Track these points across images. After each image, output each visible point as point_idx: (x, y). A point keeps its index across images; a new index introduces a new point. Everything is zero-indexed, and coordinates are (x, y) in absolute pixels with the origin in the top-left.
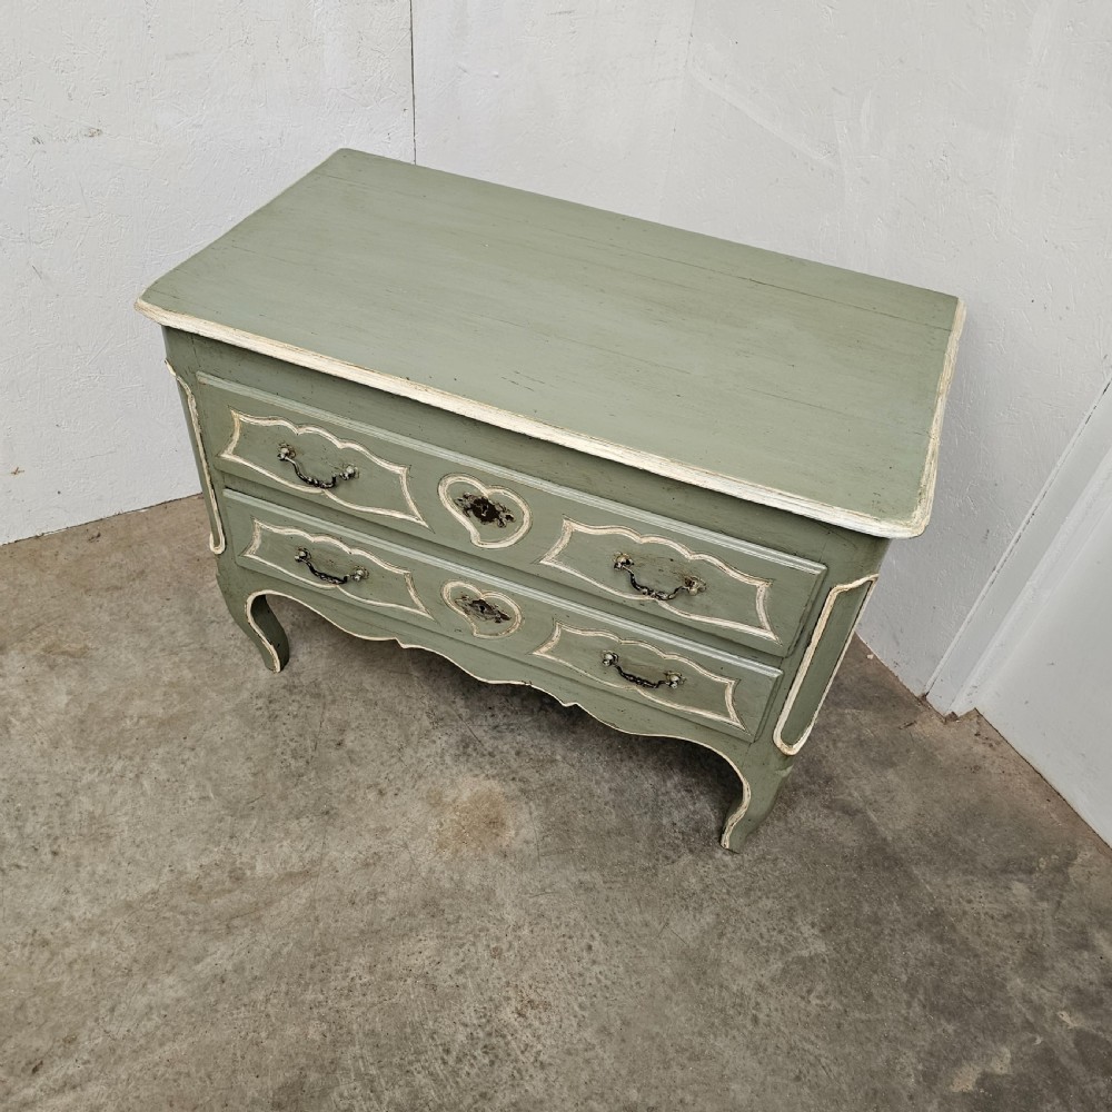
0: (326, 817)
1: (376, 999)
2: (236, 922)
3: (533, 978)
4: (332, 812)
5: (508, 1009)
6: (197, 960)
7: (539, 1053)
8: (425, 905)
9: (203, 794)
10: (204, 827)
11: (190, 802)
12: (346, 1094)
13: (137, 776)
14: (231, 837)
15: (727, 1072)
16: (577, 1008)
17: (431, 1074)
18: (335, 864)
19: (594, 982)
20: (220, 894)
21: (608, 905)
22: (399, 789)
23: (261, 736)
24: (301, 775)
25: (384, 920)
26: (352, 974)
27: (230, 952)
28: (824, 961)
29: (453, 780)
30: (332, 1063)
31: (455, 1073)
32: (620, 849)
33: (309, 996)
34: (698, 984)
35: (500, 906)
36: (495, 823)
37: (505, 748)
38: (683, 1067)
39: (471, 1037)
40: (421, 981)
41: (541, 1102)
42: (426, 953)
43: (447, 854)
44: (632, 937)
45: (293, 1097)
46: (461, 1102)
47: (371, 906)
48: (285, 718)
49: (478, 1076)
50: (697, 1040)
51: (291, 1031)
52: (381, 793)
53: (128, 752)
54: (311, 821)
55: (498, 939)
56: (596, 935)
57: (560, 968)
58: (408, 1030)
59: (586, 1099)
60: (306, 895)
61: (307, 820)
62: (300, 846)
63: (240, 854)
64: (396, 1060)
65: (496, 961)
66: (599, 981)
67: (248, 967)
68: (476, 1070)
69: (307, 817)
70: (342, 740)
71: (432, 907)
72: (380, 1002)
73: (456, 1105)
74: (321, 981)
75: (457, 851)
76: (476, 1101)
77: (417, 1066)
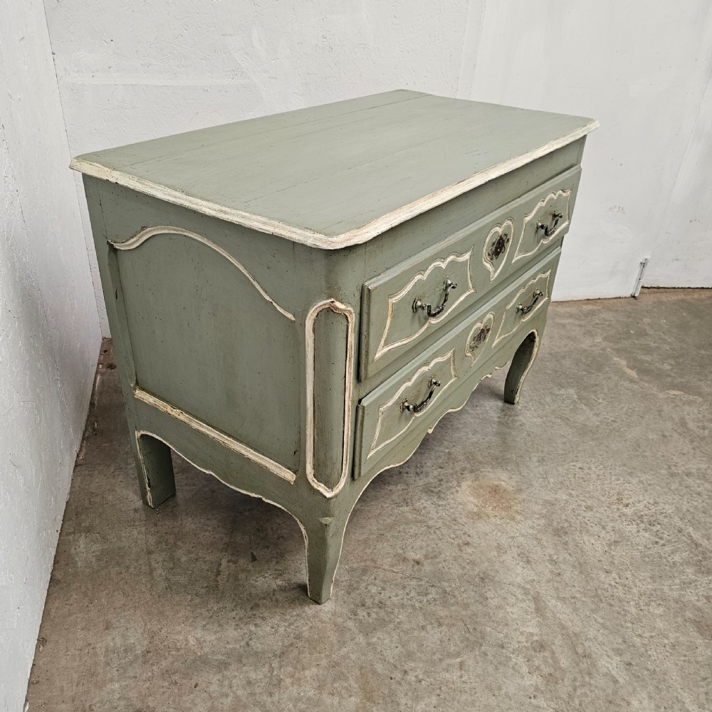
0: (487, 580)
1: (629, 573)
2: (580, 650)
3: (603, 496)
4: (482, 575)
5: (625, 510)
6: (616, 681)
7: (649, 503)
9: (458, 666)
10: (491, 669)
11: (464, 678)
12: (696, 598)
14: (503, 647)
16: (619, 482)
17: (672, 553)
18: (527, 580)
19: (602, 472)
20: (556, 661)
21: (552, 455)
22: (465, 534)
23: (400, 617)
24: (445, 592)
25: (571, 559)
26: (613, 583)
27: (605, 657)
28: (579, 392)
29: (460, 504)
30: (677, 603)
31: (669, 541)
33: (633, 610)
34: (597, 434)
35: (556, 499)
36: (496, 490)
37: (436, 473)
38: (644, 451)
39: (645, 530)
40: (613, 547)
41: (677, 508)
42: (593, 542)
43: (519, 518)
44: (573, 450)
45: (705, 628)
46: (686, 542)
47: (561, 565)
48: (384, 596)
49: (668, 532)
50: (629, 443)
51: (660, 624)
52: (467, 544)
54: (489, 590)
55: (579, 505)
56: (572, 464)
57: (595, 483)
58: (647, 559)
59: (671, 490)
60: (553, 601)
61: (489, 593)
62: (512, 600)
63: (519, 642)
64: (668, 568)
65: (595, 510)
66: (601, 469)
67: (616, 646)
68: (665, 532)
69: (486, 592)
70: (414, 560)
71: (558, 532)
72: (631, 571)
73: (688, 544)
74: (620, 601)
75: (517, 512)
76: (684, 535)
77: (669, 559)
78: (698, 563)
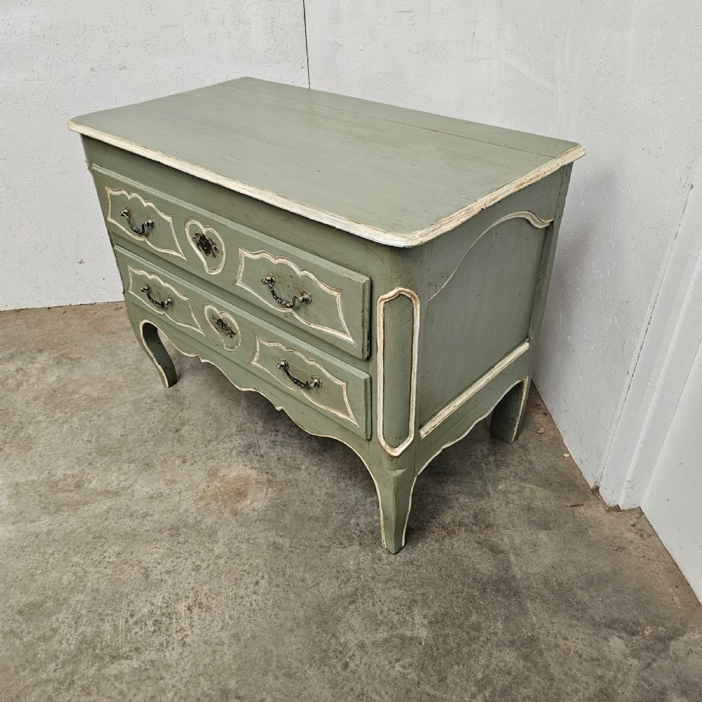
0: (146, 466)
1: (111, 573)
2: (63, 508)
3: (210, 590)
4: (151, 465)
5: (183, 603)
6: (32, 522)
7: (186, 636)
8: (170, 529)
9: (90, 439)
10: (79, 455)
11: (80, 442)
12: (60, 620)
13: (64, 422)
14: (89, 464)
15: (305, 693)
16: (227, 617)
17: (115, 625)
18: (135, 492)
19: (248, 604)
20: (64, 491)
21: (284, 561)
22: (195, 462)
23: (138, 417)
24: (146, 442)
25: (143, 530)
26: (106, 554)
27: (51, 522)
28: (420, 643)
29: (230, 465)
30: (64, 599)
31: (129, 630)
32: (313, 529)
33: (76, 559)
34: (317, 628)
35: (215, 542)
36: (241, 494)
37: (274, 454)
38: (276, 678)
39: (151, 612)
40: (143, 571)
41: (170, 666)
42: (155, 556)
43: (202, 504)
44: (289, 585)
45: (31, 611)
46: (122, 648)
47: (140, 520)
48: (156, 411)
49: (141, 636)
50: (296, 664)
51: (54, 574)
52: (184, 462)
53: (67, 410)
54: (136, 466)
55: (203, 560)
56: (266, 576)
57: (230, 589)
58: (118, 596)
59: (199, 675)
60: (109, 504)
62: (122, 478)
63: (88, 474)
64: (100, 610)
65: (193, 573)
66: (251, 605)
67: (54, 533)
68: (142, 633)
71: (175, 531)
72: (112, 575)
73: (118, 648)
74: (87, 553)
76: (130, 651)
77: (110, 618)
78: (92, 645)
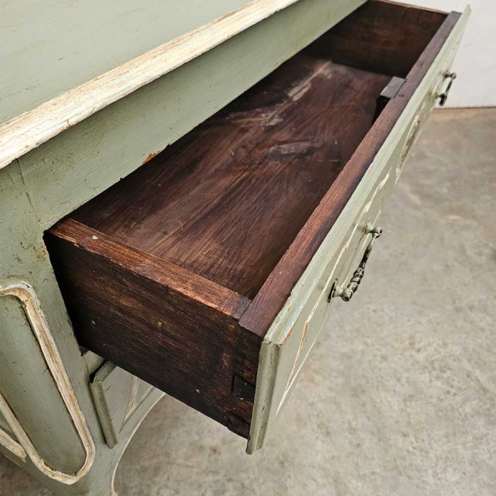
0: (286, 464)
1: (425, 433)
3: (396, 341)
4: (281, 458)
5: (417, 356)
7: (439, 345)
8: (358, 396)
12: (489, 456)
16: (410, 323)
17: (463, 403)
18: (328, 458)
24: (243, 486)
25: (369, 424)
26: (410, 449)
30: (471, 465)
31: (459, 389)
33: (431, 480)
35: (353, 351)
38: (431, 285)
39: (437, 378)
40: (408, 403)
41: (464, 348)
42: (389, 398)
43: (317, 378)
46: (474, 388)
47: (359, 432)
49: (458, 377)
54: (289, 477)
55: (375, 356)
58: (440, 414)
59: (457, 327)
60: (354, 482)
61: (288, 480)
64: (460, 423)
65: (389, 359)
66: (393, 310)
68: (455, 378)
69: (286, 480)
70: (211, 448)
71: (357, 392)
72: (426, 430)
73: (476, 391)
74: (419, 471)
75: (315, 371)
76: (472, 380)
77: (461, 410)
78: (487, 413)
